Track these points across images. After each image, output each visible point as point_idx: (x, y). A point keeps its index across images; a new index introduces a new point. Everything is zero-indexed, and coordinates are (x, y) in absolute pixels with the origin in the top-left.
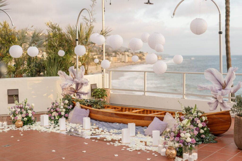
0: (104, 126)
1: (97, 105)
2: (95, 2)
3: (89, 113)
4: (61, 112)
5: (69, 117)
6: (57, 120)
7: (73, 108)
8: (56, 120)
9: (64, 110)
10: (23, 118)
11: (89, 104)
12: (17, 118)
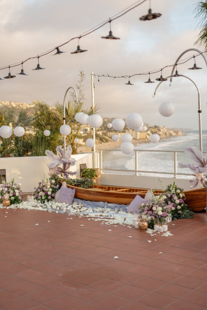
0: (89, 205)
1: (84, 185)
2: (84, 76)
4: (47, 192)
5: (55, 197)
6: (43, 200)
7: (59, 188)
8: (43, 199)
9: (51, 190)
10: (10, 197)
11: (76, 183)
12: (4, 197)
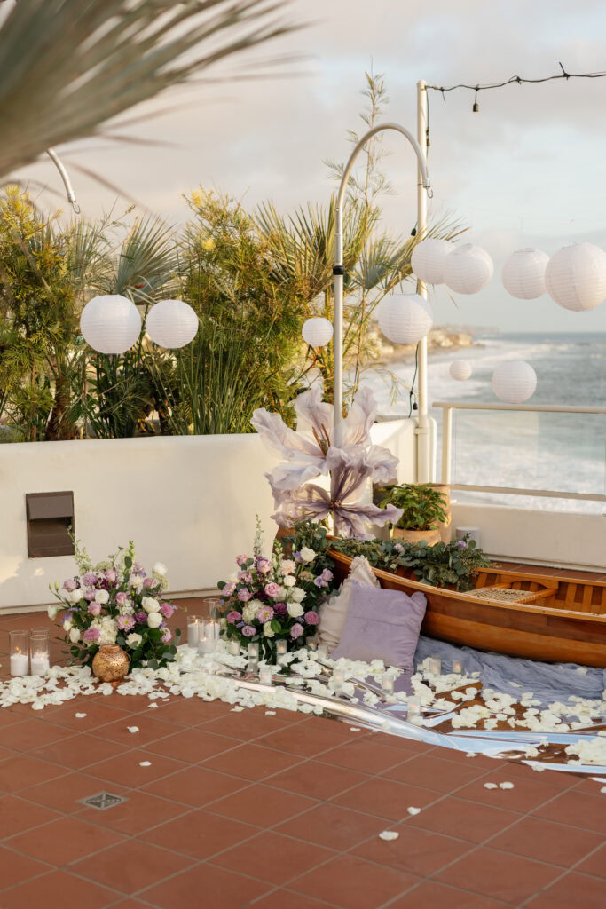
0: (512, 677)
1: (441, 569)
3: (424, 610)
4: (285, 602)
5: (322, 628)
6: (269, 641)
7: (336, 584)
8: (266, 638)
9: (300, 594)
10: (122, 634)
11: (404, 562)
12: (95, 633)
